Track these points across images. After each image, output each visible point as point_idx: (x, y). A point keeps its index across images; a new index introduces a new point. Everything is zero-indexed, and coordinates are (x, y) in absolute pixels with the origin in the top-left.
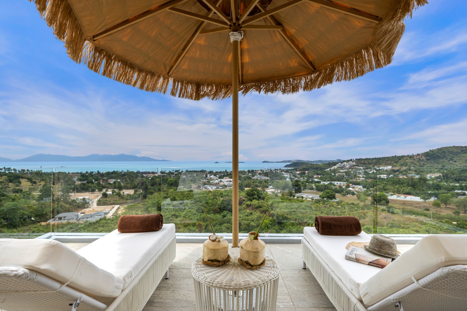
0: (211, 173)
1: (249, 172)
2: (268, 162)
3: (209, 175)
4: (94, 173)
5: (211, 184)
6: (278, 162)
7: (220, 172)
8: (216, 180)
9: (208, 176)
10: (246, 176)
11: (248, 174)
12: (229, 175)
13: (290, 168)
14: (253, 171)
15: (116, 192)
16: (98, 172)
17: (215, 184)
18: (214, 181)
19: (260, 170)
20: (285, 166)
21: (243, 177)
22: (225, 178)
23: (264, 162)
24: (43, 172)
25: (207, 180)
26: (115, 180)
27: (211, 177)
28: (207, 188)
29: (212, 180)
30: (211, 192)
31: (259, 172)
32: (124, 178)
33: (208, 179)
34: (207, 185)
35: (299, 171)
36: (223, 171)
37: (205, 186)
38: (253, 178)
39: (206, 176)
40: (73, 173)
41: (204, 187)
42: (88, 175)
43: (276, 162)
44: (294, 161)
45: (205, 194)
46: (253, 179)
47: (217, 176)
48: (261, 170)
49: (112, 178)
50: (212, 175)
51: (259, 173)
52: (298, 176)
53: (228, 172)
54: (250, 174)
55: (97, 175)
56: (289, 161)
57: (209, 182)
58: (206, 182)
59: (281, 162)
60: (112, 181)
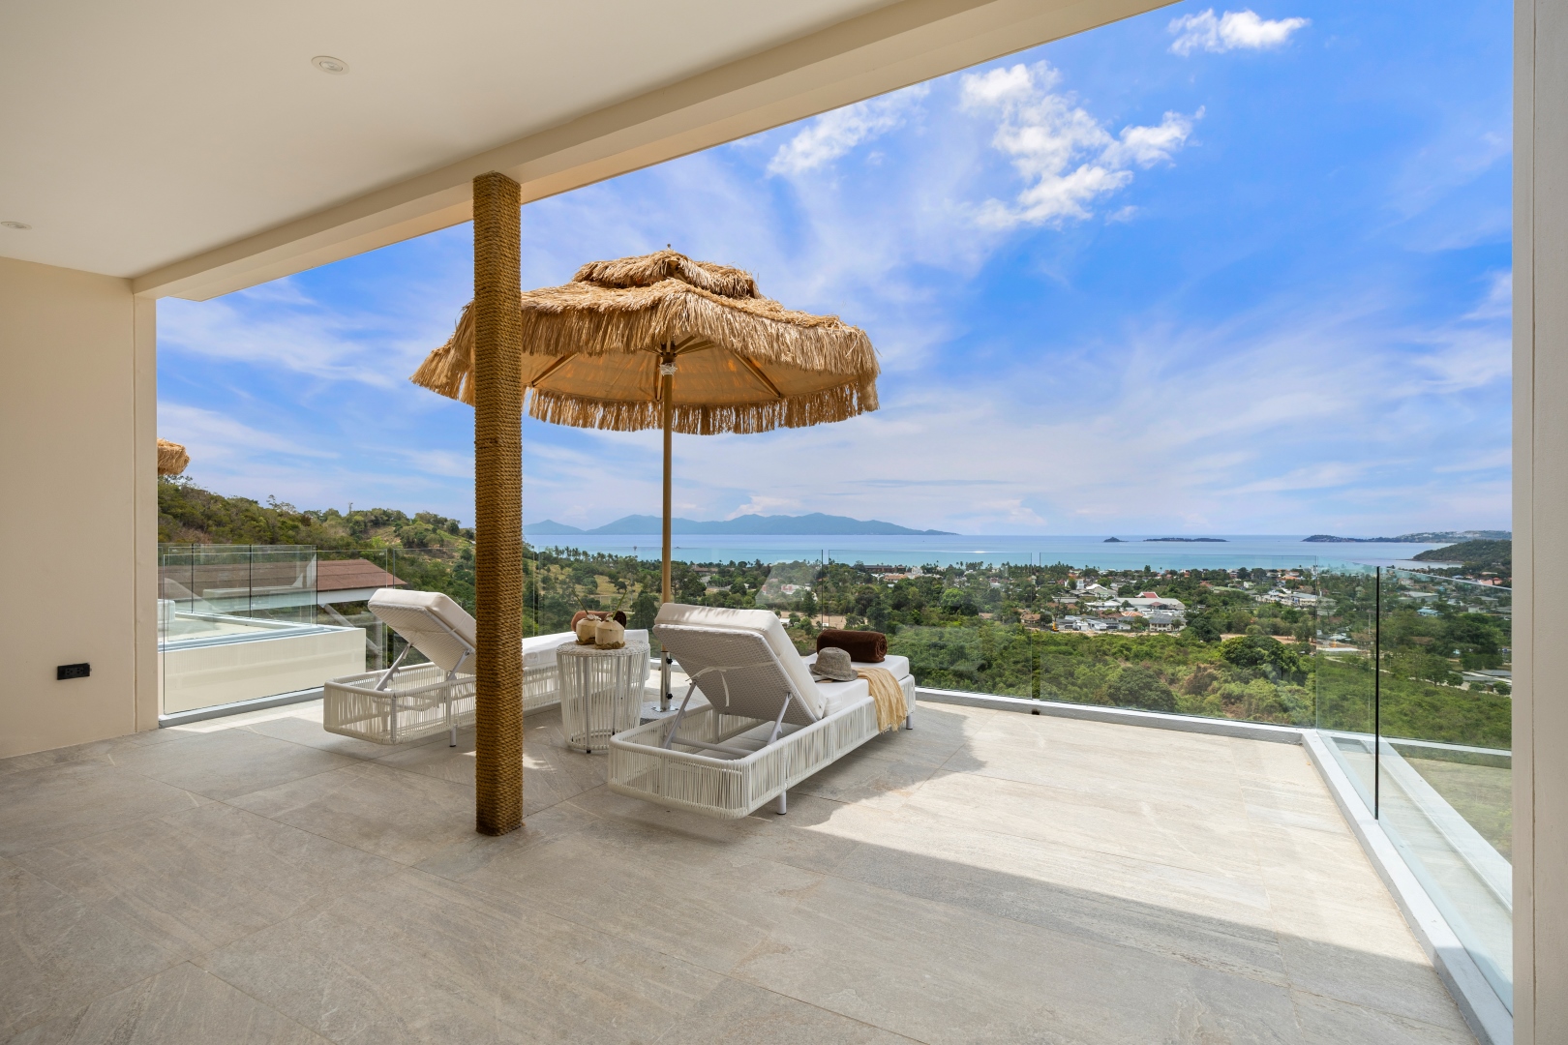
0: (1090, 574)
1: (1243, 574)
2: (1331, 539)
3: (1082, 580)
4: (748, 566)
5: (1089, 613)
6: (1381, 540)
7: (1125, 574)
8: (1108, 599)
9: (1080, 584)
10: (1228, 589)
11: (1238, 582)
12: (1158, 583)
13: (1445, 567)
14: (1260, 573)
15: (799, 621)
16: (758, 562)
17: (1103, 613)
18: (1099, 603)
19: (1294, 570)
20: (1418, 558)
21: (1217, 595)
22: (1142, 594)
23: (1313, 539)
24: (639, 560)
25: (1074, 600)
26: (797, 587)
27: (1088, 588)
28: (1074, 625)
29: (1095, 600)
30: (1087, 638)
31: (1289, 576)
32: (822, 583)
33: (1078, 596)
34: (1076, 615)
35: (1492, 577)
36: (1137, 572)
37: (1067, 618)
38: (1259, 599)
39: (1073, 586)
40: (700, 565)
41: (1062, 620)
42: (733, 572)
43: (1370, 540)
44: (1469, 536)
45: (1066, 644)
46: (1261, 603)
47: (1113, 585)
48: (1301, 572)
49: (791, 582)
50: (1092, 582)
51: (1288, 581)
52: (1484, 598)
53: (1156, 574)
54: (1246, 585)
55: (755, 573)
56: (1437, 538)
57: (1083, 606)
58: (1069, 607)
59: (1397, 540)
60: (790, 589)
